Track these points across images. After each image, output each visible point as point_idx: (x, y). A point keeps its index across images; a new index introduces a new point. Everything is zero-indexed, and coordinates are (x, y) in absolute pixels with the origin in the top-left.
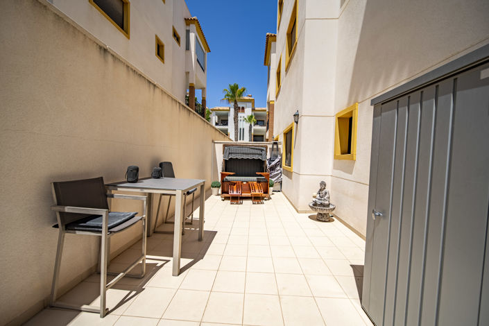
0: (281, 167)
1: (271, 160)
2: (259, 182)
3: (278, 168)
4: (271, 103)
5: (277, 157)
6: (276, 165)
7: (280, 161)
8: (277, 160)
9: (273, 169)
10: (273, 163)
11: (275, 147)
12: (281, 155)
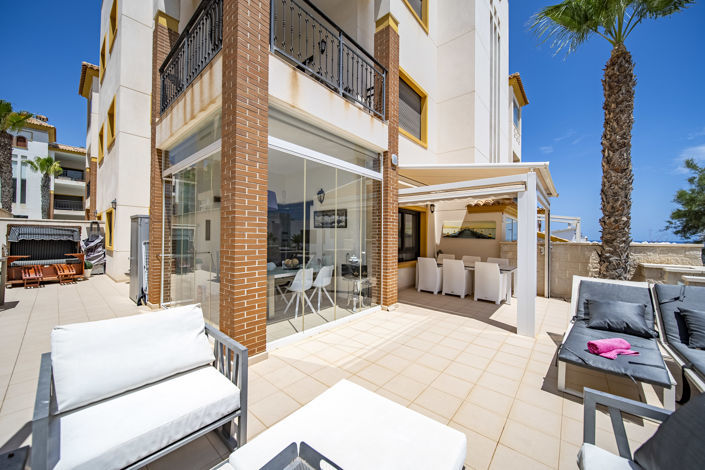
0: (104, 248)
1: (87, 242)
2: (68, 263)
3: (100, 249)
4: (93, 160)
5: (97, 237)
6: (96, 246)
7: (103, 241)
8: (97, 241)
9: (91, 250)
10: (92, 244)
11: (95, 226)
12: (104, 235)
